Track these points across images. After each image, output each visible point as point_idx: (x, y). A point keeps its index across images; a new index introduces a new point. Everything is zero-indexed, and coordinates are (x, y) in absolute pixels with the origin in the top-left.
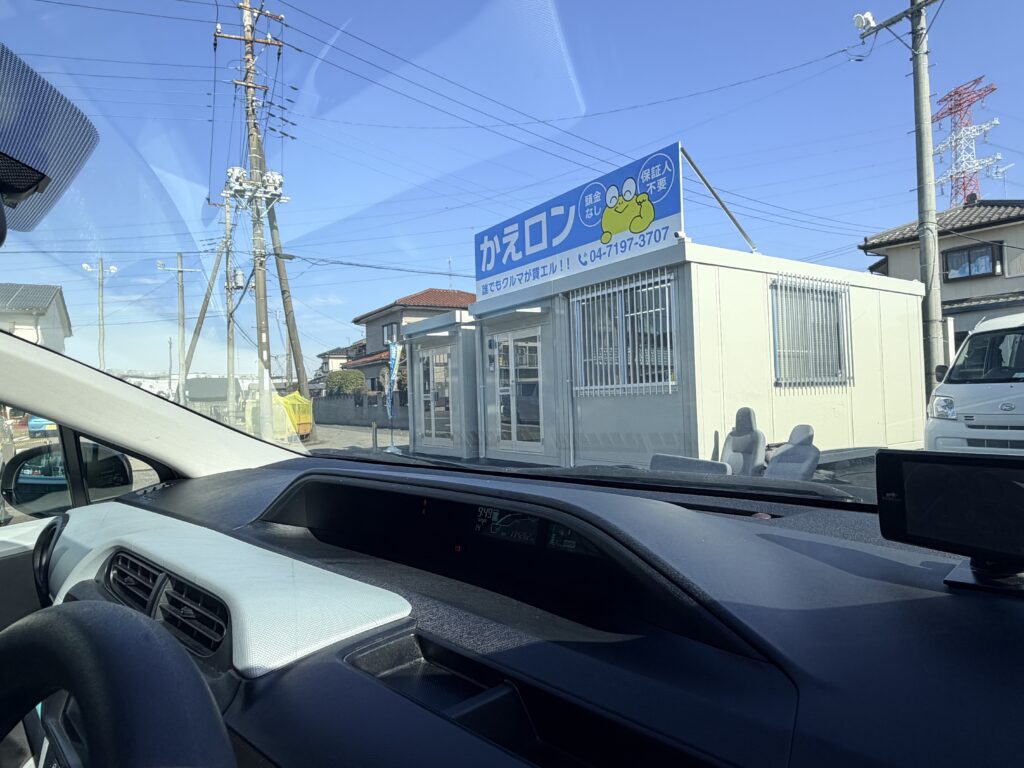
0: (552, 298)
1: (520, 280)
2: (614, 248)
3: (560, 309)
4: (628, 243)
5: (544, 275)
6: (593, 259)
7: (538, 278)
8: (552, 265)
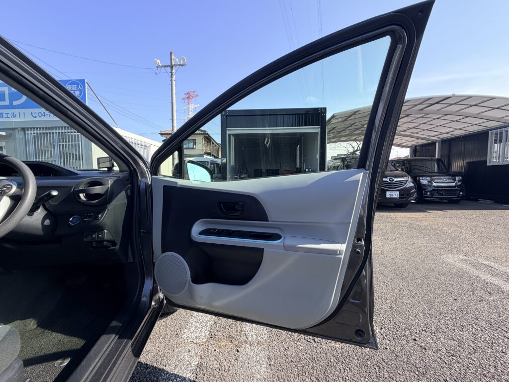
0: (13, 129)
3: (19, 135)
5: (7, 117)
6: (40, 115)
7: (3, 117)
8: (13, 114)
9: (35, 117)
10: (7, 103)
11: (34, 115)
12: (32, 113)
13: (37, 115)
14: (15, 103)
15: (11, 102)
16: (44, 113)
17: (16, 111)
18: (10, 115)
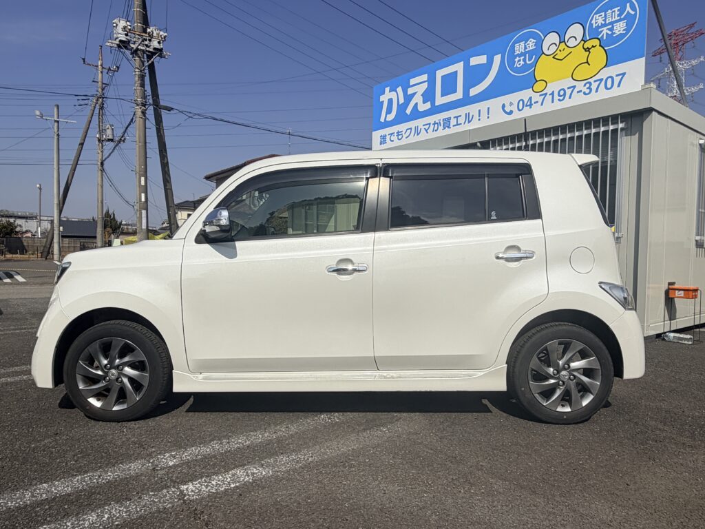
1: (426, 130)
2: (549, 98)
4: (568, 92)
5: (457, 124)
6: (521, 108)
7: (449, 127)
8: (467, 115)
9: (511, 113)
10: (459, 95)
11: (508, 109)
12: (504, 106)
13: (514, 108)
14: (474, 91)
15: (466, 91)
16: (530, 98)
17: (472, 109)
18: (461, 120)
